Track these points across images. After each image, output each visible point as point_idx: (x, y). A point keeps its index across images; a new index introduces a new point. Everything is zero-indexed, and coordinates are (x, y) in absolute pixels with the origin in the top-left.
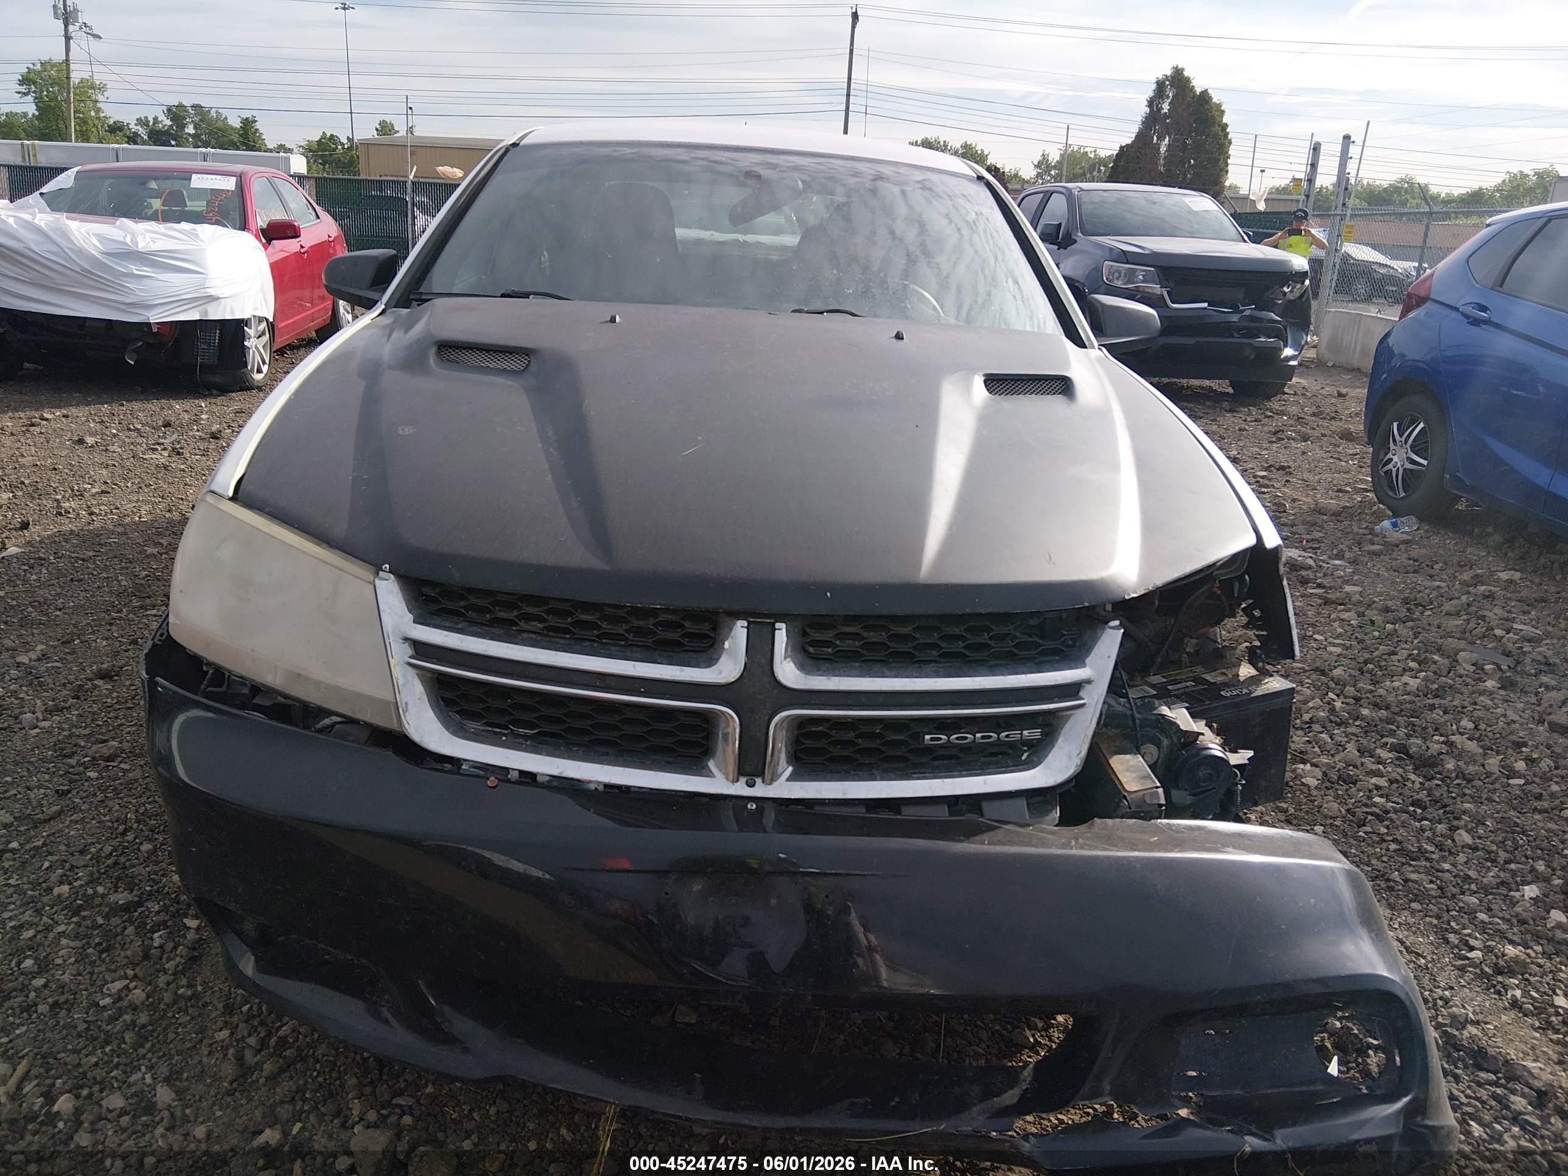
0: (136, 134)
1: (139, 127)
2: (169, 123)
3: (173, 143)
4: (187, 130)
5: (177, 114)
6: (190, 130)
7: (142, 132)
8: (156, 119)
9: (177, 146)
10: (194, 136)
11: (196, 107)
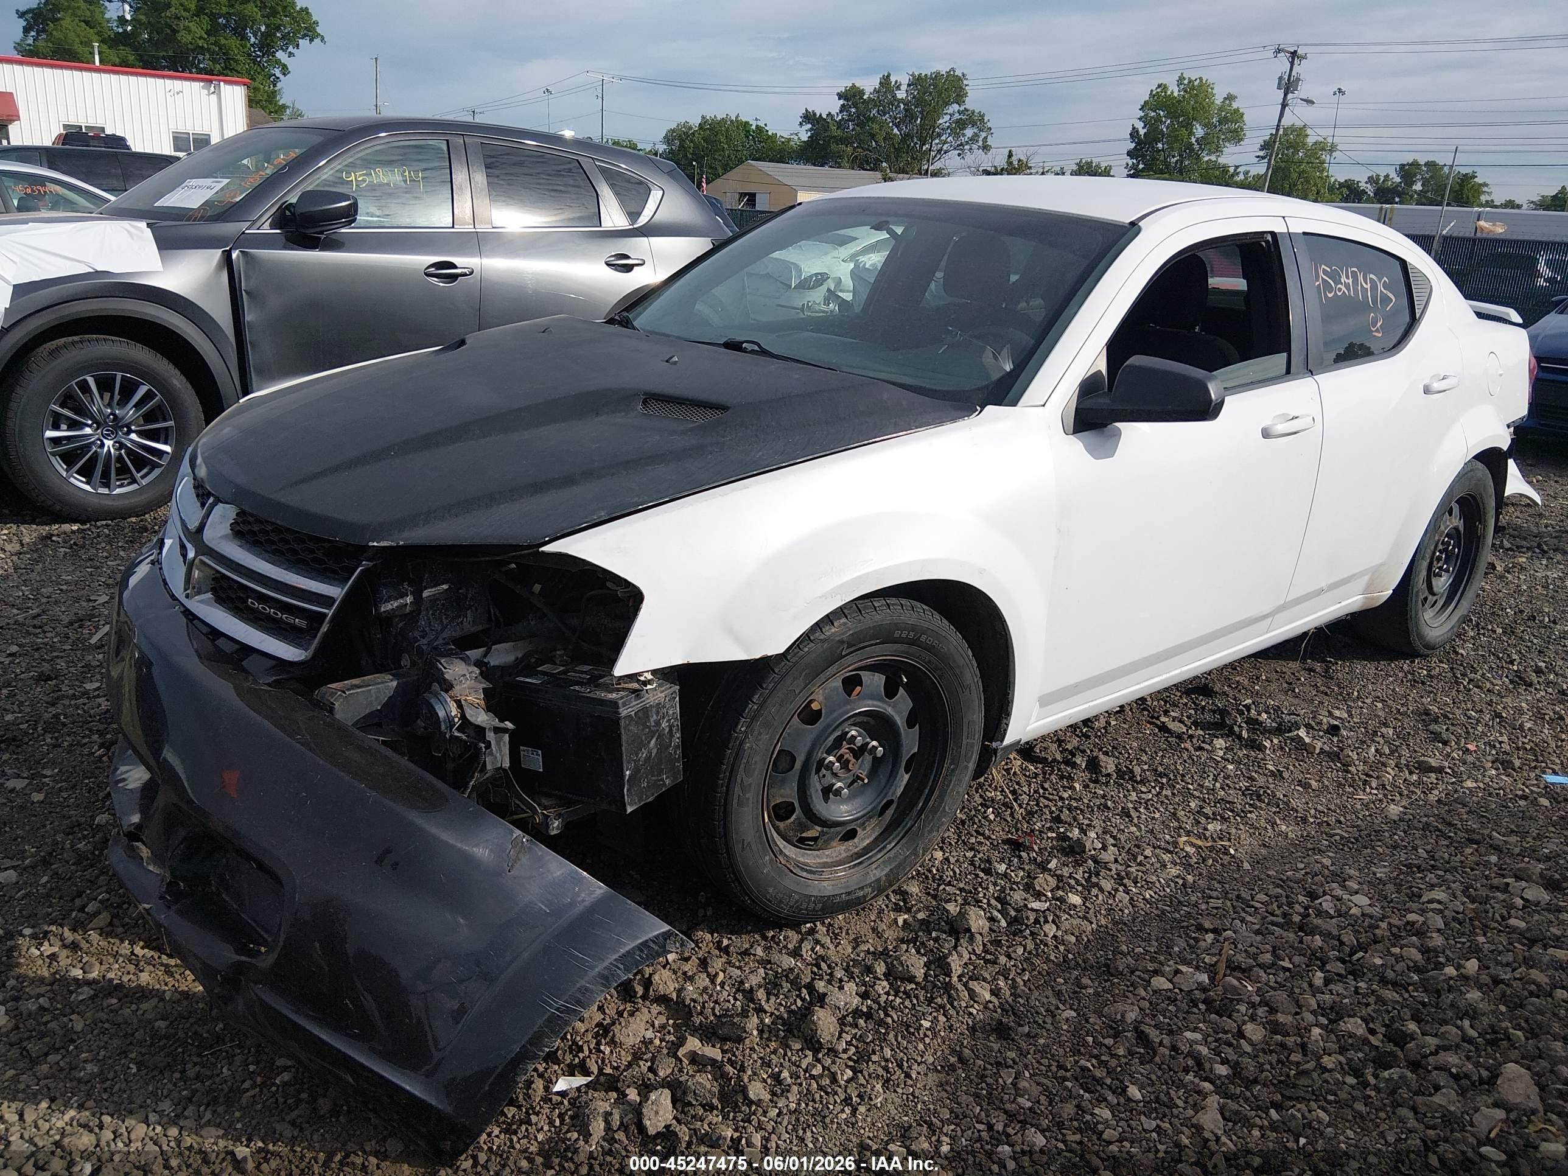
0: (1364, 192)
1: (1368, 186)
2: (1398, 180)
3: (1397, 199)
4: (1414, 187)
5: (1408, 172)
6: (1418, 187)
7: (1370, 190)
8: (1387, 176)
9: (1400, 203)
10: (1419, 193)
11: (1431, 165)
